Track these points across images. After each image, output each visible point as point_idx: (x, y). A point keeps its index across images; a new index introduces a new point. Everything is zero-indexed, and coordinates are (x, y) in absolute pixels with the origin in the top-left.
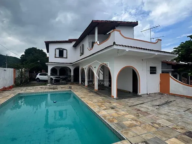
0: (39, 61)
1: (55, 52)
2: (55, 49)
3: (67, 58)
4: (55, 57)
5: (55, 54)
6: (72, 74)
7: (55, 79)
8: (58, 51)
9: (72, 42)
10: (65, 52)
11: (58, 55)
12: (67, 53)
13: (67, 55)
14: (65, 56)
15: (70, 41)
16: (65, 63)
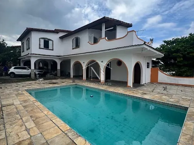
0: (12, 51)
1: (40, 42)
2: (40, 39)
3: (53, 50)
4: (40, 48)
5: (40, 45)
6: (59, 67)
7: (38, 73)
8: (42, 41)
9: (59, 32)
10: (50, 42)
11: (42, 46)
12: (53, 44)
13: (53, 47)
14: (50, 47)
15: (56, 31)
16: (52, 56)
